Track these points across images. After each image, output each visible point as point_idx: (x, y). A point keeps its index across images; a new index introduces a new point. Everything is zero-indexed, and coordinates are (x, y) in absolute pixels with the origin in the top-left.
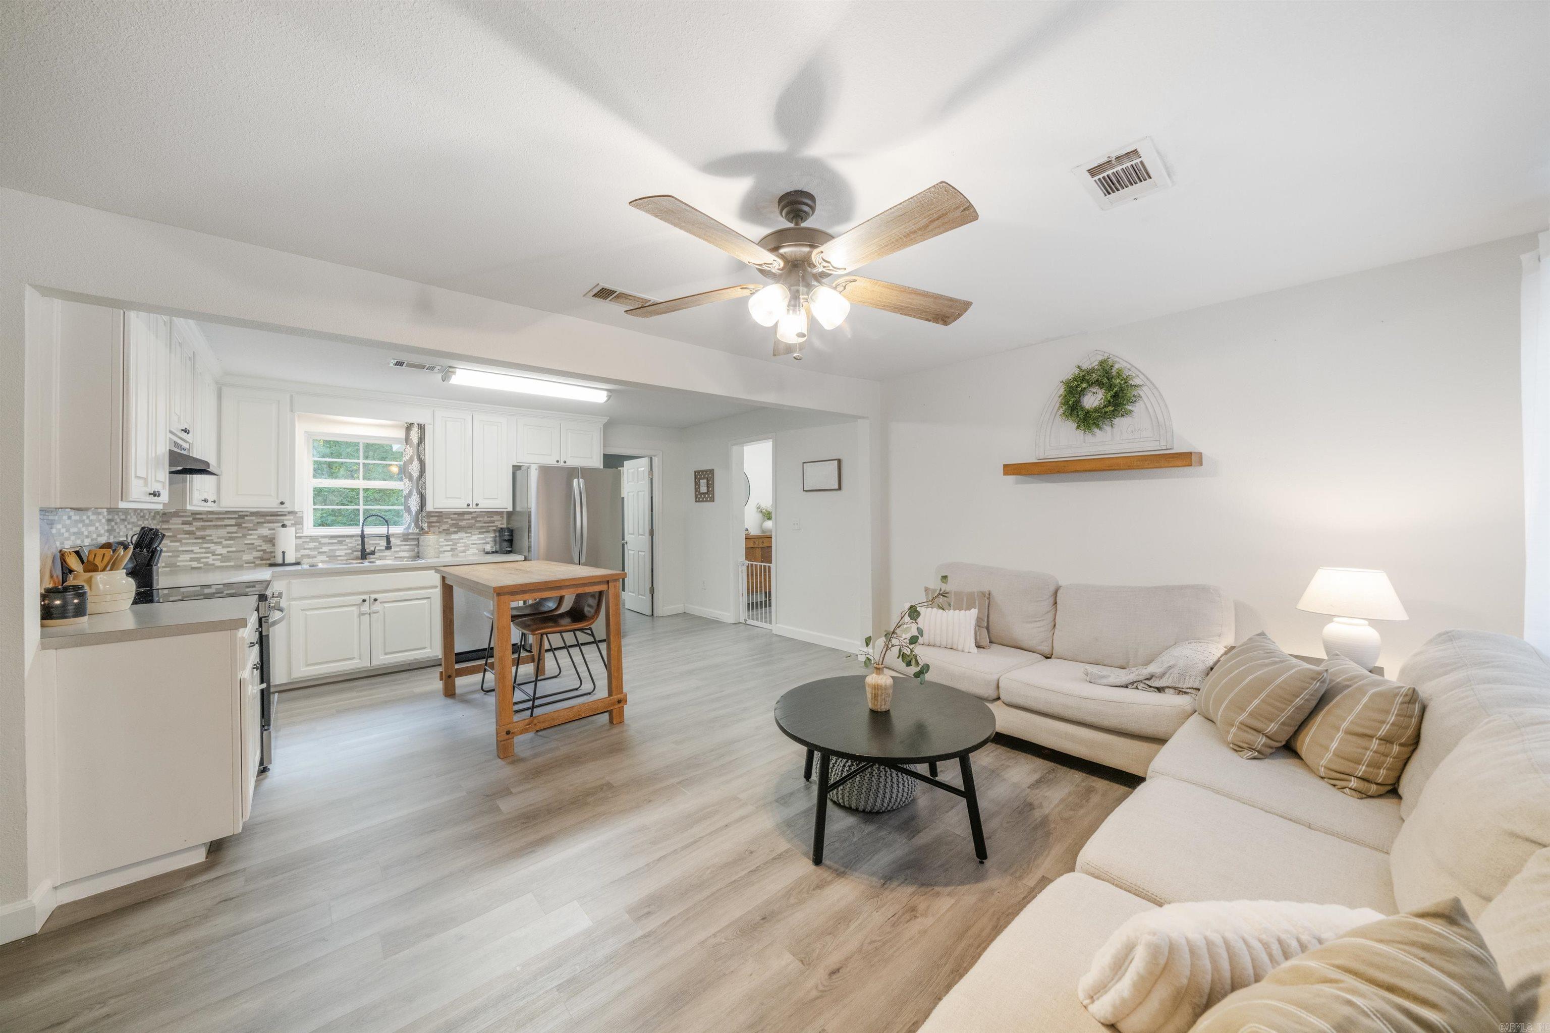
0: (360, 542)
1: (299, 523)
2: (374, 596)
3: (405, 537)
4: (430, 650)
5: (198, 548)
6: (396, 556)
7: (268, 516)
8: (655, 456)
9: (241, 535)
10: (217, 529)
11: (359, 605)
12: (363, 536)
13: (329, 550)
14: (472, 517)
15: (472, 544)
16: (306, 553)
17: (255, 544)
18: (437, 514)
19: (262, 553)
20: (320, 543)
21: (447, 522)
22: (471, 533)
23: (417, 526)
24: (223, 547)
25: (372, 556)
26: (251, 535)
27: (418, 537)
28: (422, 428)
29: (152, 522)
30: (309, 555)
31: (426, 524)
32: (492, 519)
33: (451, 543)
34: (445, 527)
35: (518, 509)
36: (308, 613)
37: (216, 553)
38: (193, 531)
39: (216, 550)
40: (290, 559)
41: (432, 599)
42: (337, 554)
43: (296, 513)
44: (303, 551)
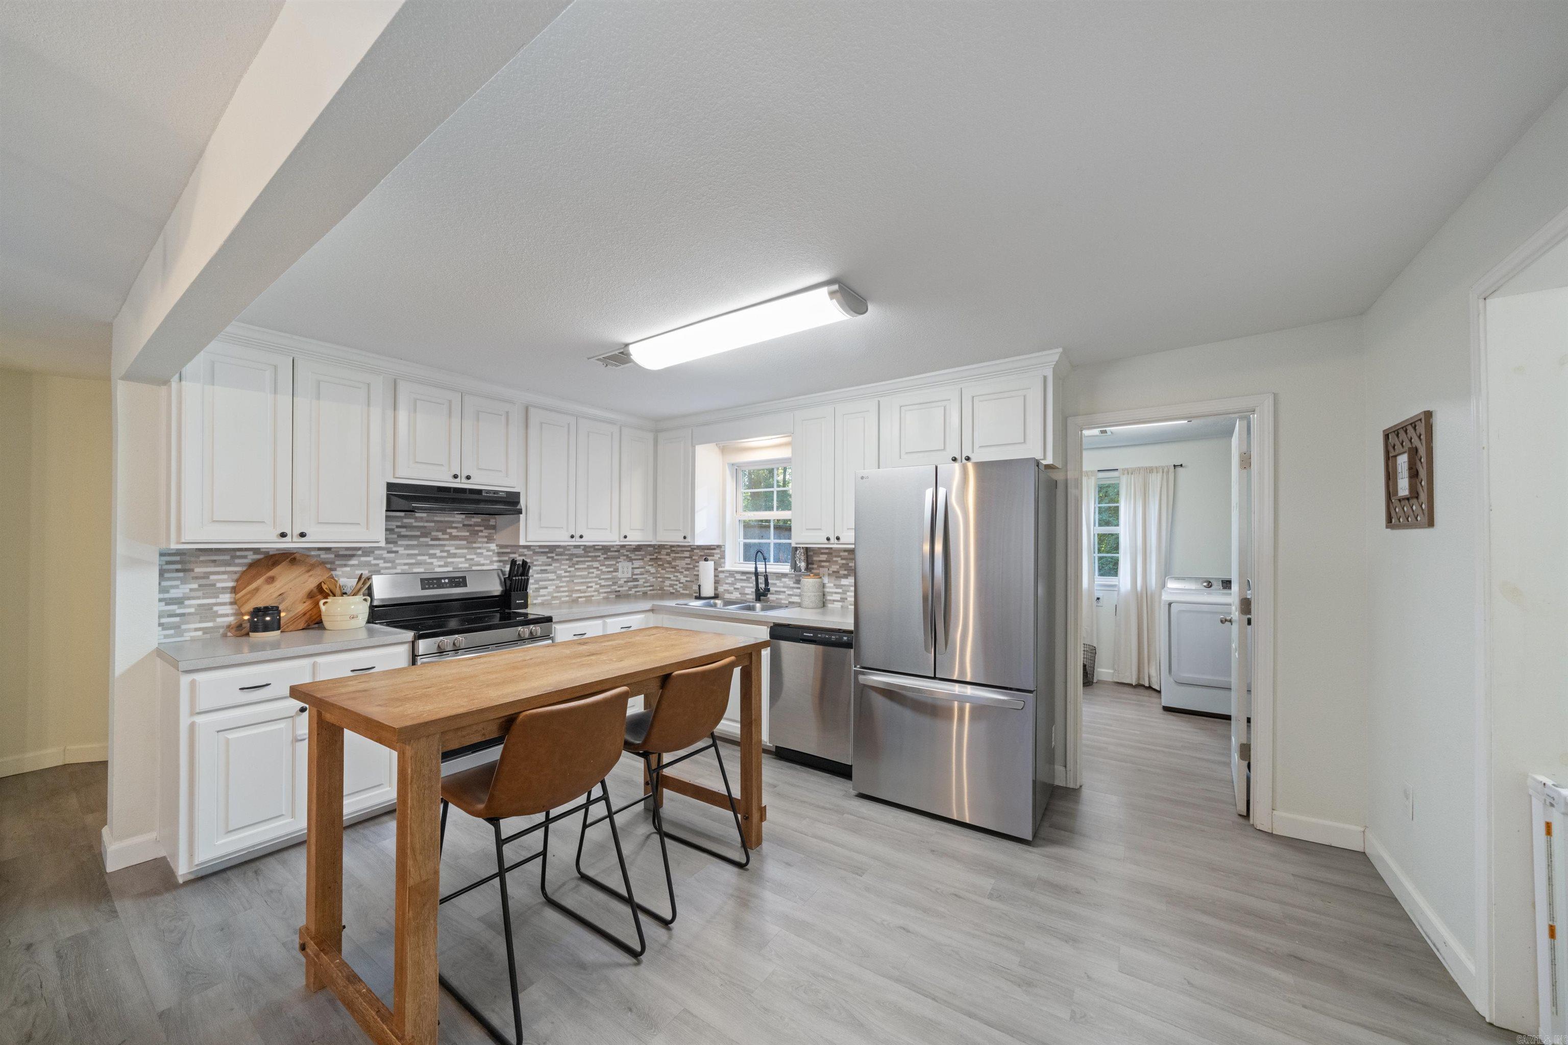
0: (756, 581)
1: (722, 557)
5: (672, 576)
6: (790, 600)
7: (705, 549)
8: (1251, 411)
9: (692, 566)
10: (681, 560)
12: (756, 574)
13: (741, 586)
16: (727, 588)
18: (827, 551)
20: (735, 579)
21: (837, 561)
24: (684, 577)
29: (632, 554)
30: (728, 590)
33: (840, 591)
34: (835, 568)
37: (681, 581)
38: (671, 561)
40: (707, 593)
42: (746, 592)
43: (719, 547)
44: (724, 585)
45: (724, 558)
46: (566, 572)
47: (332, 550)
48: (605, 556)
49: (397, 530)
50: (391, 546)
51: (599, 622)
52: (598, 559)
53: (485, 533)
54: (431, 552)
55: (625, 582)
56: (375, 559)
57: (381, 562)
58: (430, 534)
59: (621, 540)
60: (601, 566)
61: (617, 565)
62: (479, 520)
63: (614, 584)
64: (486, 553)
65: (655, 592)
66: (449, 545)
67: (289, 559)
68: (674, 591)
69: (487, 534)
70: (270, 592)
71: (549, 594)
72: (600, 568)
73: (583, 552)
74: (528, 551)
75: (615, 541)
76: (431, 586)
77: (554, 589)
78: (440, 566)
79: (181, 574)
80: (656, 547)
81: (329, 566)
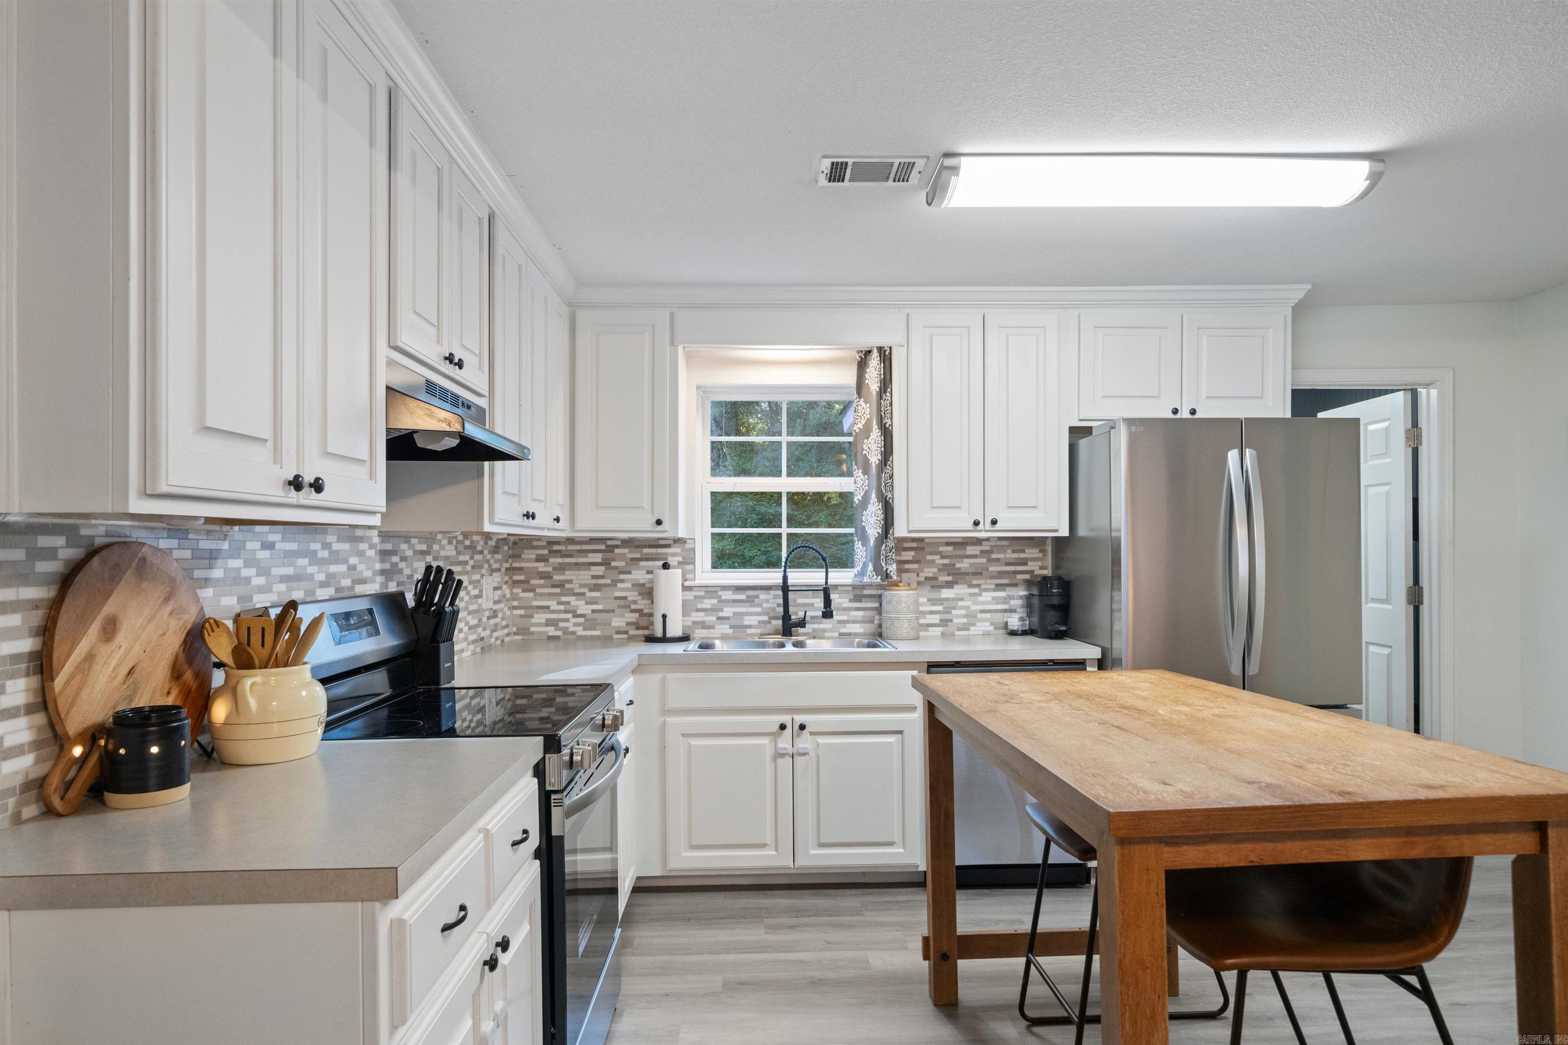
0: (781, 601)
1: (689, 561)
2: (800, 718)
3: (858, 592)
4: (902, 850)
5: (555, 603)
6: (843, 630)
7: (645, 547)
8: (1427, 385)
9: (608, 581)
10: (579, 570)
11: (774, 736)
12: (785, 588)
13: (735, 614)
14: (982, 552)
15: (982, 612)
16: (700, 619)
17: (629, 599)
18: (914, 545)
19: (637, 615)
20: (721, 601)
21: (933, 561)
22: (978, 586)
23: (878, 569)
24: (587, 603)
25: (801, 630)
26: (622, 581)
27: (879, 592)
28: (886, 357)
29: (492, 557)
30: (704, 622)
31: (894, 566)
32: (1022, 555)
33: (940, 608)
34: (930, 572)
35: (1082, 531)
36: (694, 742)
37: (579, 612)
38: (549, 572)
39: (577, 606)
40: (675, 630)
41: (905, 733)
42: (746, 623)
43: (679, 541)
45: (694, 563)
48: (472, 562)
52: (467, 567)
55: (487, 618)
59: (553, 526)
60: (469, 583)
61: (481, 581)
63: (480, 622)
65: (511, 638)
68: (559, 633)
70: (113, 665)
72: (469, 588)
73: (455, 552)
80: (510, 544)
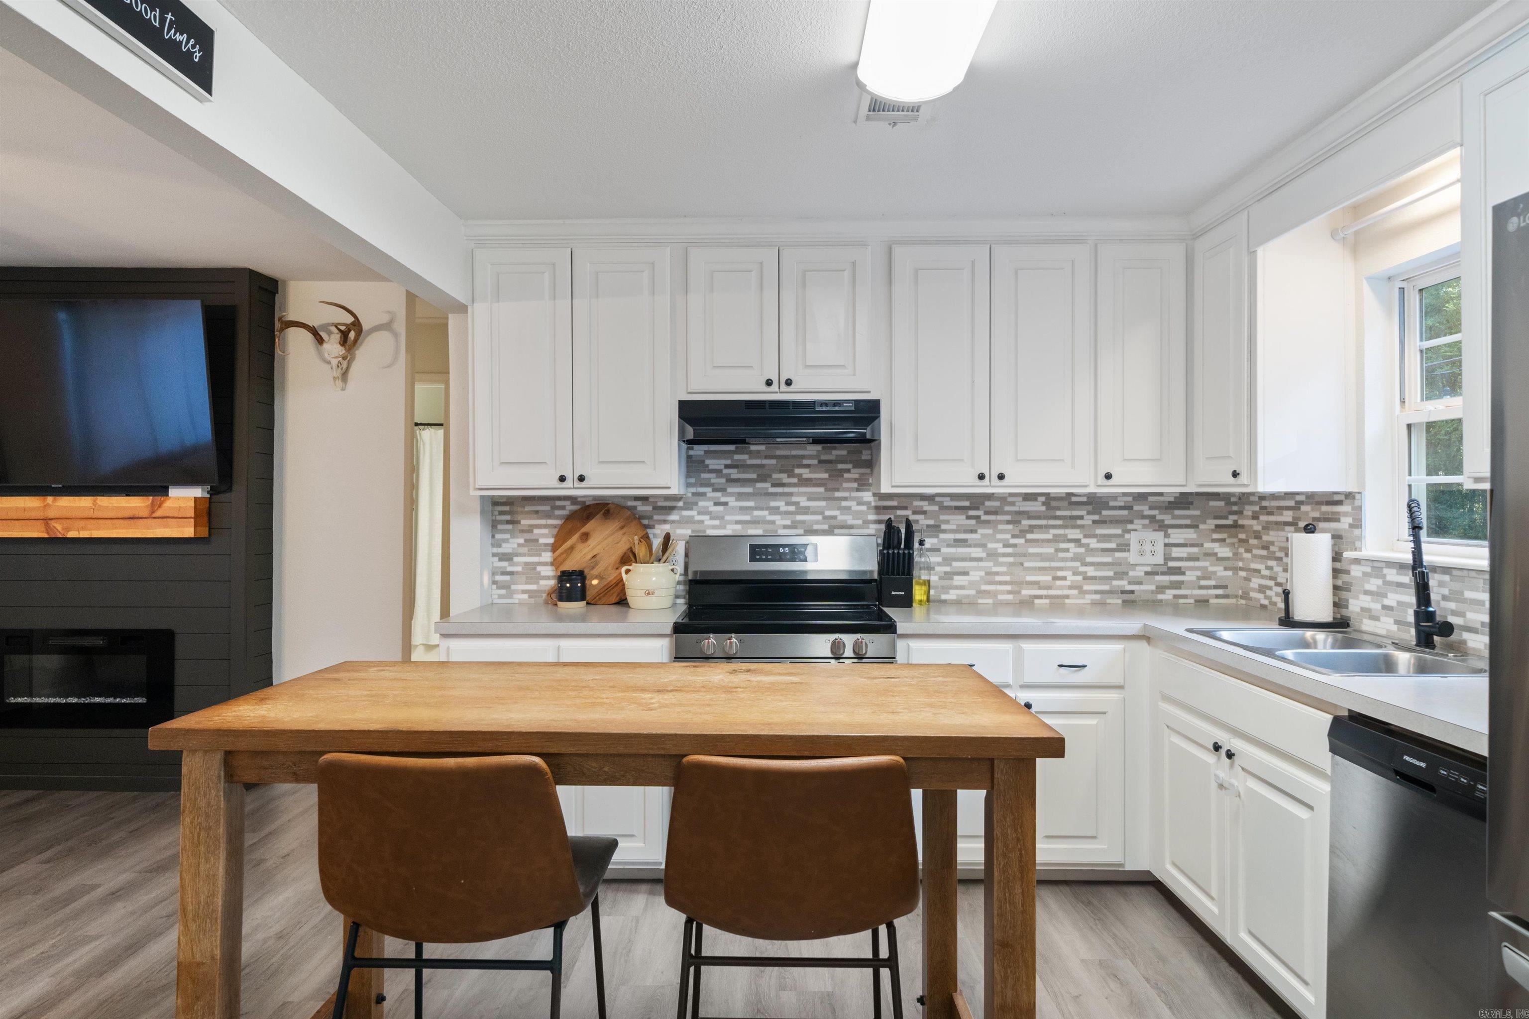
1: (1352, 521)
2: (1230, 742)
10: (1276, 530)
11: (1213, 756)
29: (1165, 514)
36: (1171, 737)
38: (1260, 532)
41: (1316, 812)
43: (1349, 496)
44: (1362, 597)
45: (1356, 526)
46: (1006, 545)
47: (650, 500)
48: (1096, 517)
49: (726, 471)
50: (718, 494)
51: (1007, 646)
52: (1079, 522)
53: (855, 474)
54: (773, 504)
55: (1147, 573)
56: (699, 513)
57: (706, 518)
58: (770, 476)
59: (1099, 483)
60: (1085, 536)
61: (1127, 536)
62: (844, 453)
63: (1119, 575)
64: (856, 508)
65: (1233, 601)
66: (800, 494)
67: (603, 511)
69: (857, 476)
70: (584, 553)
71: (972, 584)
72: (1084, 541)
73: (1044, 508)
74: (930, 504)
75: (1086, 486)
76: (764, 557)
77: (981, 577)
78: (785, 527)
79: (510, 527)
80: (1233, 499)
81: (646, 522)
